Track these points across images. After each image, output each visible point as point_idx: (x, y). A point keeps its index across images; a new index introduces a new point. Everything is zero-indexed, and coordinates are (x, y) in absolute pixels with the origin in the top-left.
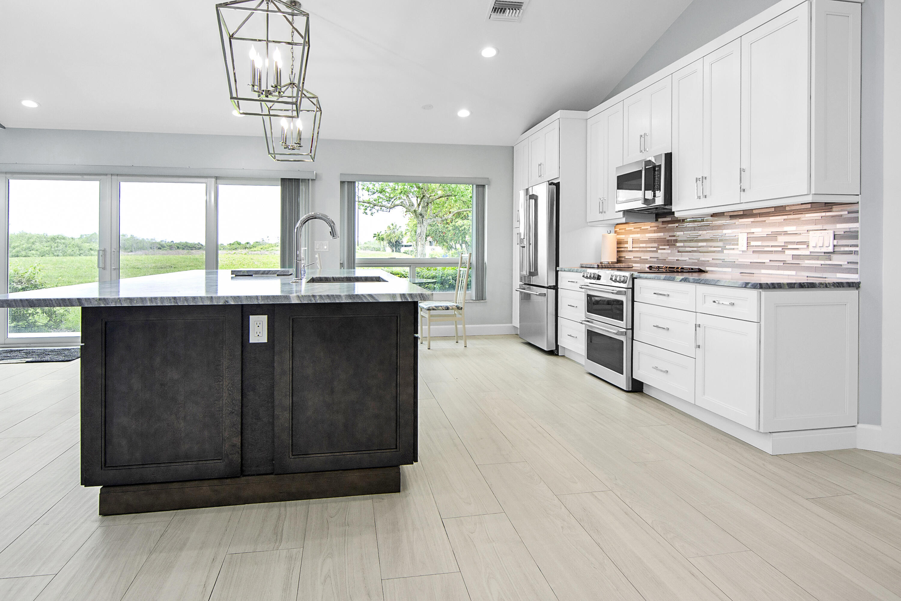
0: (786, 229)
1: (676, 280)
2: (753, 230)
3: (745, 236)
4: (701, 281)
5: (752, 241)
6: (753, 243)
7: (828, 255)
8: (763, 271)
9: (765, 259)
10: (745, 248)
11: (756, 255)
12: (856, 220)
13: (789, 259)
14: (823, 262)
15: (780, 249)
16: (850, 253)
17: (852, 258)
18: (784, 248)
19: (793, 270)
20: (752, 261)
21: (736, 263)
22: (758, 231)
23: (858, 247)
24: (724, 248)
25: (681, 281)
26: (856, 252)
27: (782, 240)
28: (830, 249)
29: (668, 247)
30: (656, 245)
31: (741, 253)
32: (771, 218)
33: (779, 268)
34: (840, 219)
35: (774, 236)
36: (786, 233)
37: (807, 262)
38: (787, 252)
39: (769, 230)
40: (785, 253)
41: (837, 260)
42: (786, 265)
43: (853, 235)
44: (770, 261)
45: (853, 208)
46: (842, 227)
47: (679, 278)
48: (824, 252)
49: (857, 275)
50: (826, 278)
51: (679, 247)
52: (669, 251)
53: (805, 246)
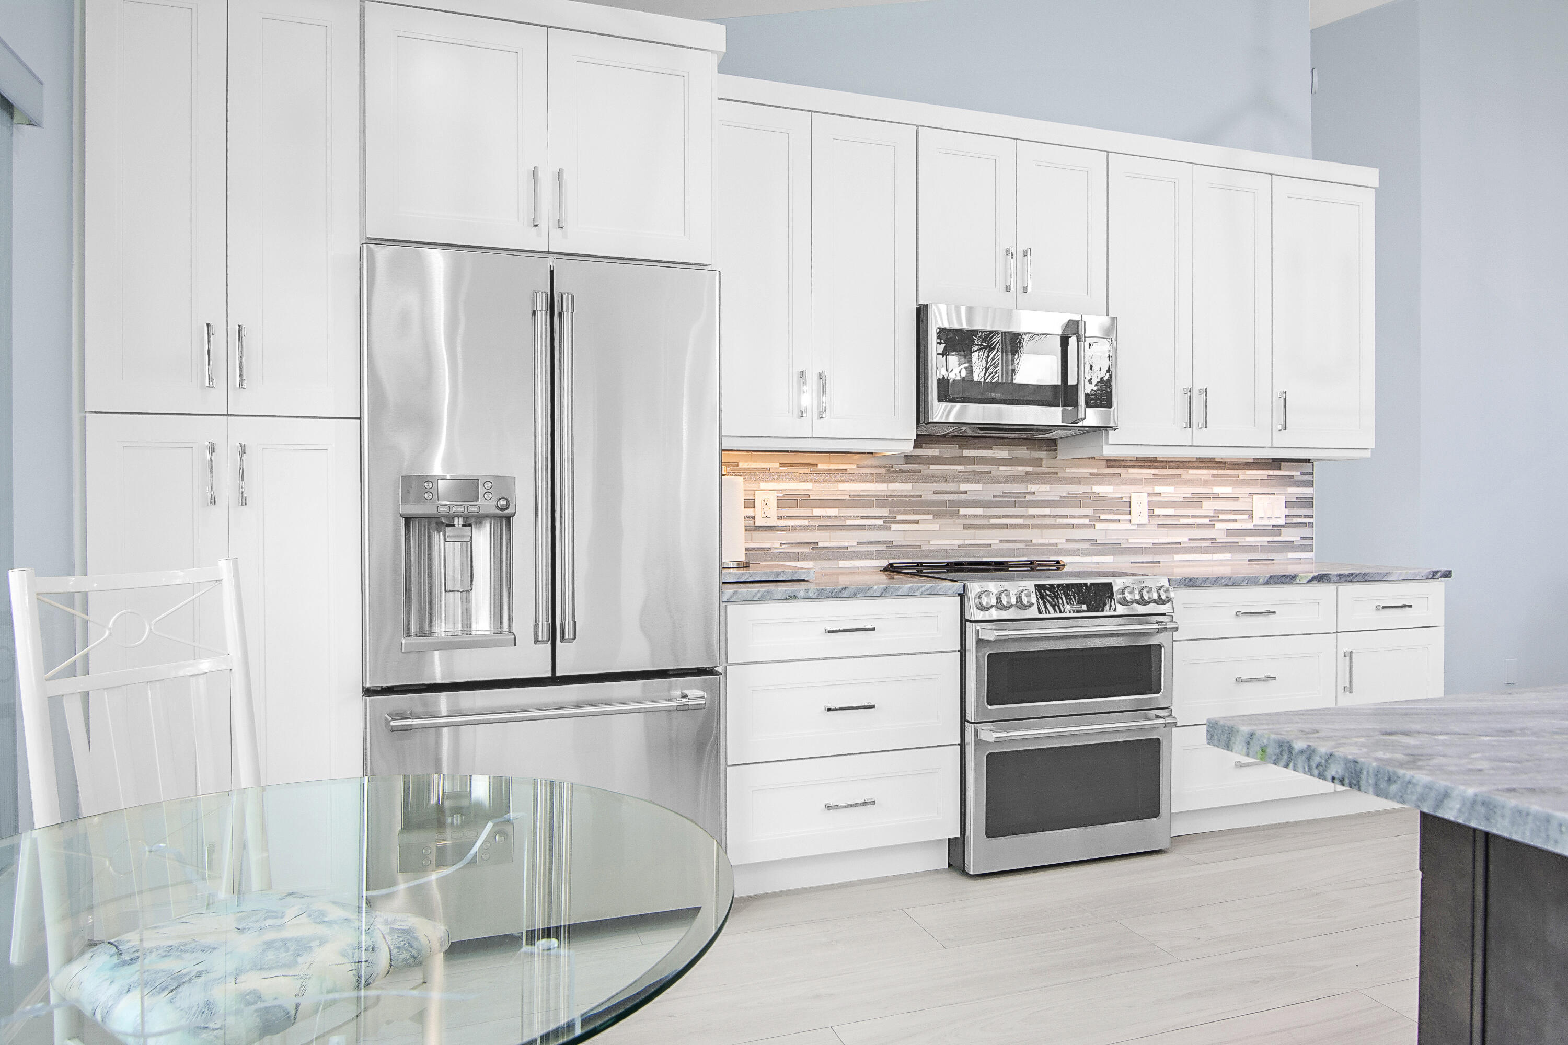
0: (1216, 490)
1: (1298, 582)
2: (1158, 489)
3: (1145, 498)
4: (1356, 576)
5: (1156, 508)
6: (1158, 512)
7: (1277, 529)
8: (1177, 557)
9: (1181, 537)
10: (1144, 520)
11: (1163, 531)
12: (1310, 484)
13: (1222, 537)
14: (1270, 539)
15: (1206, 521)
16: (1304, 525)
17: (1306, 532)
18: (1215, 518)
19: (1227, 553)
20: (1156, 541)
21: (1122, 546)
22: (1167, 491)
23: (1313, 517)
24: (1095, 519)
25: (1309, 581)
26: (1311, 525)
27: (1209, 507)
28: (1282, 521)
29: (931, 517)
30: (885, 512)
31: (1135, 527)
32: (1191, 471)
33: (1205, 550)
34: (1291, 482)
35: (1195, 501)
36: (1216, 497)
37: (1248, 539)
38: (1218, 525)
39: (1188, 491)
40: (1214, 527)
41: (1289, 535)
42: (1215, 546)
43: (1307, 503)
44: (1190, 539)
45: (1307, 467)
46: (1295, 492)
47: (1310, 576)
48: (1273, 525)
49: (1312, 553)
50: (1273, 560)
51: (965, 517)
52: (936, 527)
53: (1246, 517)
